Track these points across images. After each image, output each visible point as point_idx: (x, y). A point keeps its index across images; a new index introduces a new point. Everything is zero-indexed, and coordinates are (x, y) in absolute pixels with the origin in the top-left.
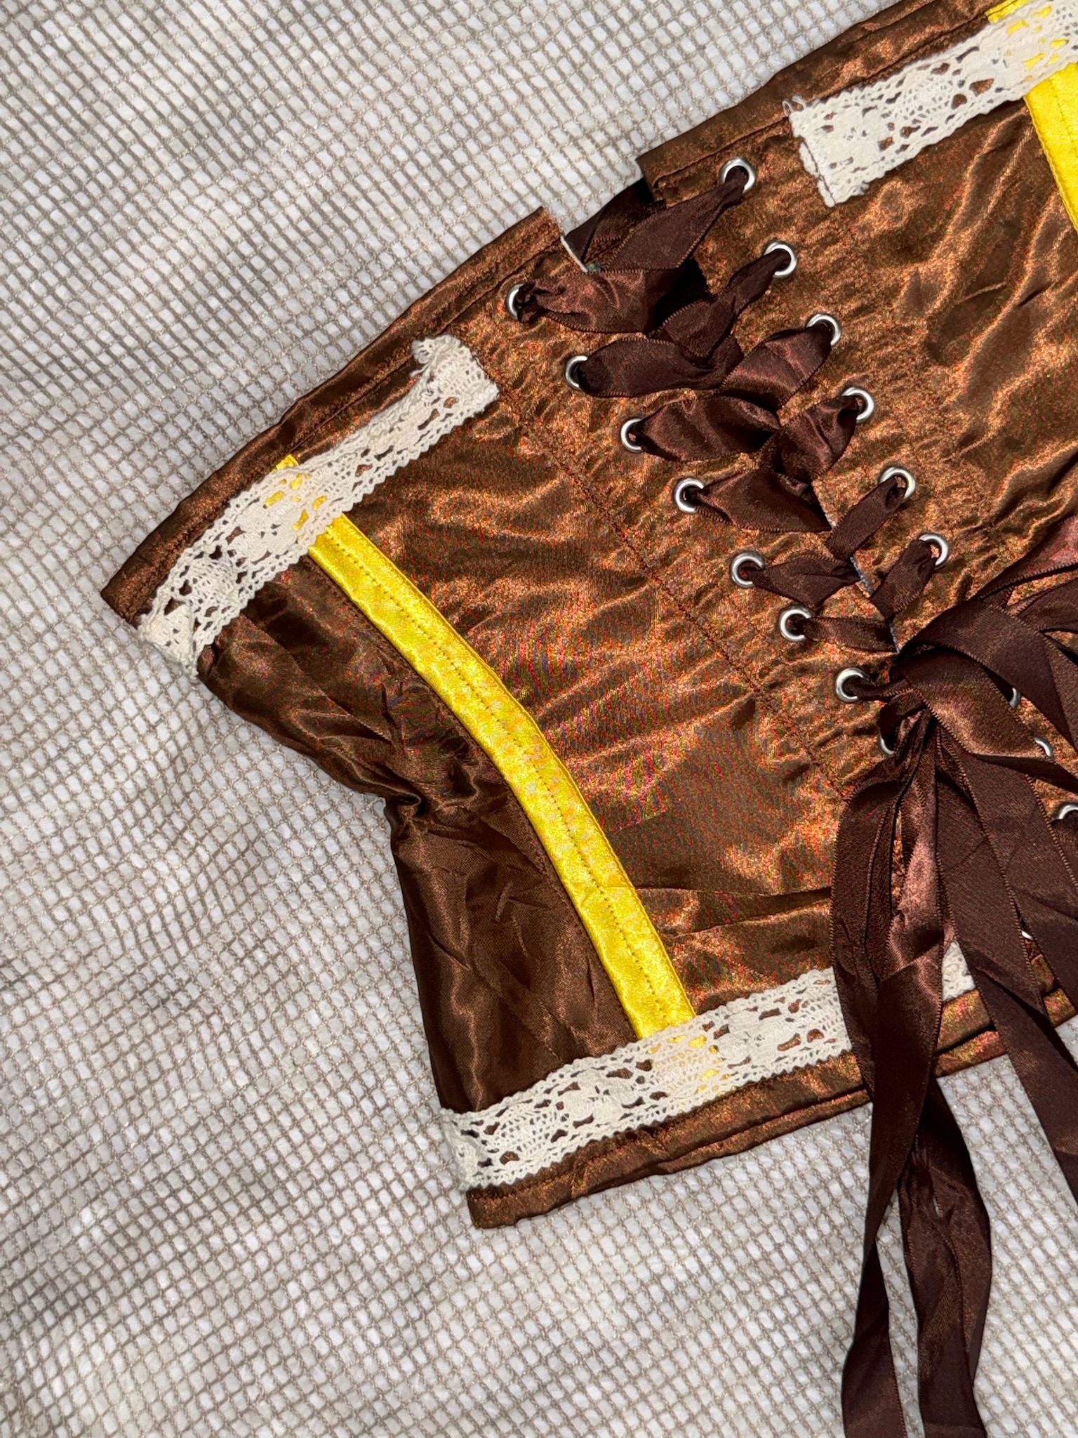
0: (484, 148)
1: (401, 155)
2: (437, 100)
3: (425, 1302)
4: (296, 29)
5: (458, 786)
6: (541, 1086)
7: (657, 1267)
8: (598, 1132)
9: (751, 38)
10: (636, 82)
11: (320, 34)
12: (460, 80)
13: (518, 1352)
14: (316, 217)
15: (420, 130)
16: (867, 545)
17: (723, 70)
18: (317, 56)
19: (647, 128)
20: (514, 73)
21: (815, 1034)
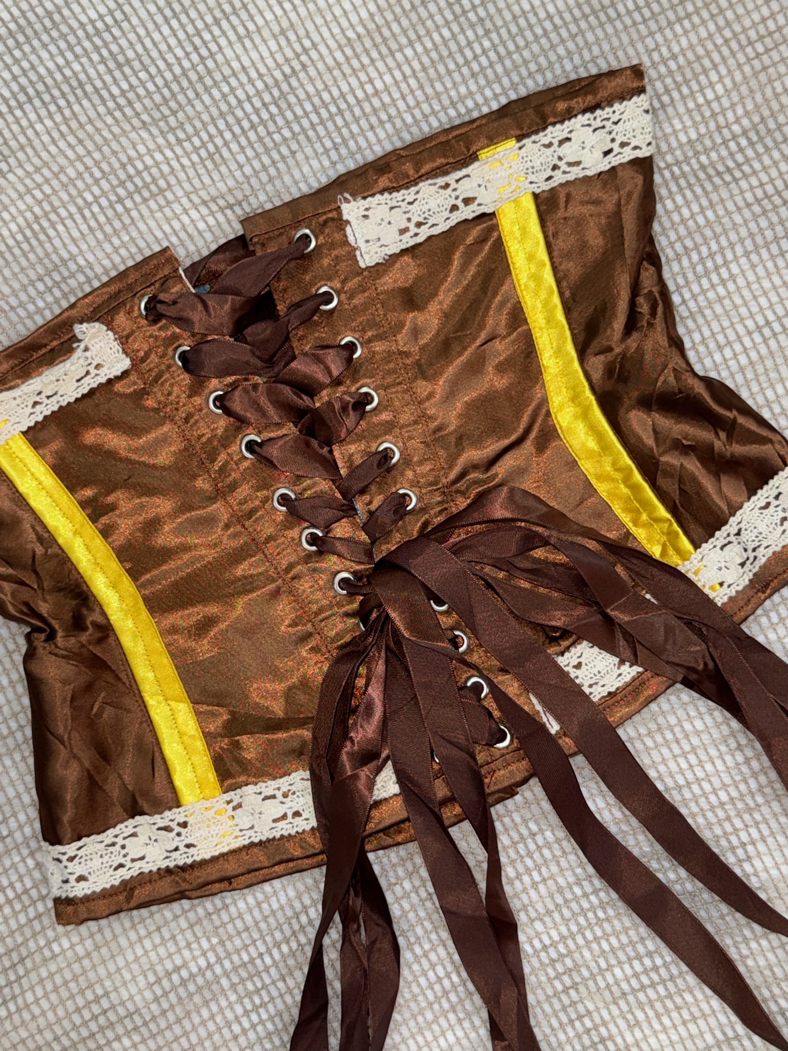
0: (145, 200)
1: (90, 198)
2: (117, 165)
3: (21, 971)
4: (27, 107)
5: (78, 624)
6: (111, 832)
7: (179, 962)
8: (146, 867)
9: (326, 151)
10: (248, 170)
11: (43, 112)
12: (132, 153)
13: (78, 1010)
14: (28, 233)
15: (103, 183)
16: (363, 492)
17: (306, 169)
18: (39, 127)
19: (252, 200)
20: (169, 154)
21: (297, 814)
